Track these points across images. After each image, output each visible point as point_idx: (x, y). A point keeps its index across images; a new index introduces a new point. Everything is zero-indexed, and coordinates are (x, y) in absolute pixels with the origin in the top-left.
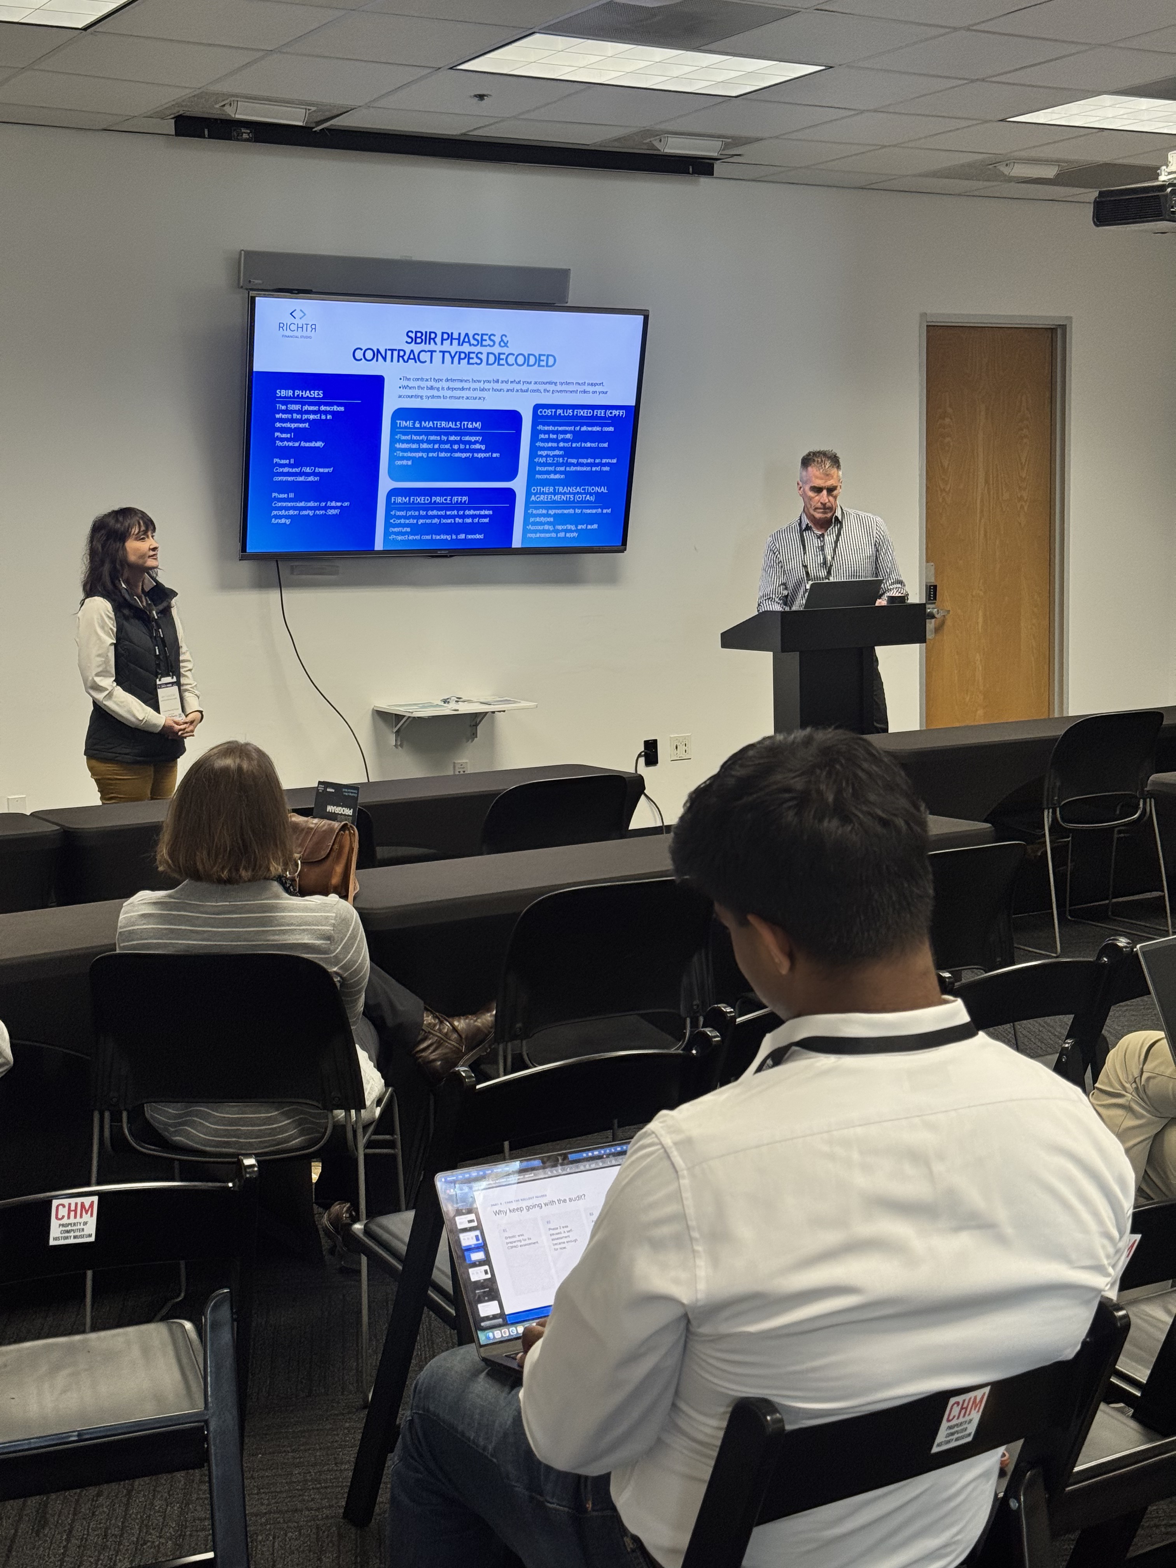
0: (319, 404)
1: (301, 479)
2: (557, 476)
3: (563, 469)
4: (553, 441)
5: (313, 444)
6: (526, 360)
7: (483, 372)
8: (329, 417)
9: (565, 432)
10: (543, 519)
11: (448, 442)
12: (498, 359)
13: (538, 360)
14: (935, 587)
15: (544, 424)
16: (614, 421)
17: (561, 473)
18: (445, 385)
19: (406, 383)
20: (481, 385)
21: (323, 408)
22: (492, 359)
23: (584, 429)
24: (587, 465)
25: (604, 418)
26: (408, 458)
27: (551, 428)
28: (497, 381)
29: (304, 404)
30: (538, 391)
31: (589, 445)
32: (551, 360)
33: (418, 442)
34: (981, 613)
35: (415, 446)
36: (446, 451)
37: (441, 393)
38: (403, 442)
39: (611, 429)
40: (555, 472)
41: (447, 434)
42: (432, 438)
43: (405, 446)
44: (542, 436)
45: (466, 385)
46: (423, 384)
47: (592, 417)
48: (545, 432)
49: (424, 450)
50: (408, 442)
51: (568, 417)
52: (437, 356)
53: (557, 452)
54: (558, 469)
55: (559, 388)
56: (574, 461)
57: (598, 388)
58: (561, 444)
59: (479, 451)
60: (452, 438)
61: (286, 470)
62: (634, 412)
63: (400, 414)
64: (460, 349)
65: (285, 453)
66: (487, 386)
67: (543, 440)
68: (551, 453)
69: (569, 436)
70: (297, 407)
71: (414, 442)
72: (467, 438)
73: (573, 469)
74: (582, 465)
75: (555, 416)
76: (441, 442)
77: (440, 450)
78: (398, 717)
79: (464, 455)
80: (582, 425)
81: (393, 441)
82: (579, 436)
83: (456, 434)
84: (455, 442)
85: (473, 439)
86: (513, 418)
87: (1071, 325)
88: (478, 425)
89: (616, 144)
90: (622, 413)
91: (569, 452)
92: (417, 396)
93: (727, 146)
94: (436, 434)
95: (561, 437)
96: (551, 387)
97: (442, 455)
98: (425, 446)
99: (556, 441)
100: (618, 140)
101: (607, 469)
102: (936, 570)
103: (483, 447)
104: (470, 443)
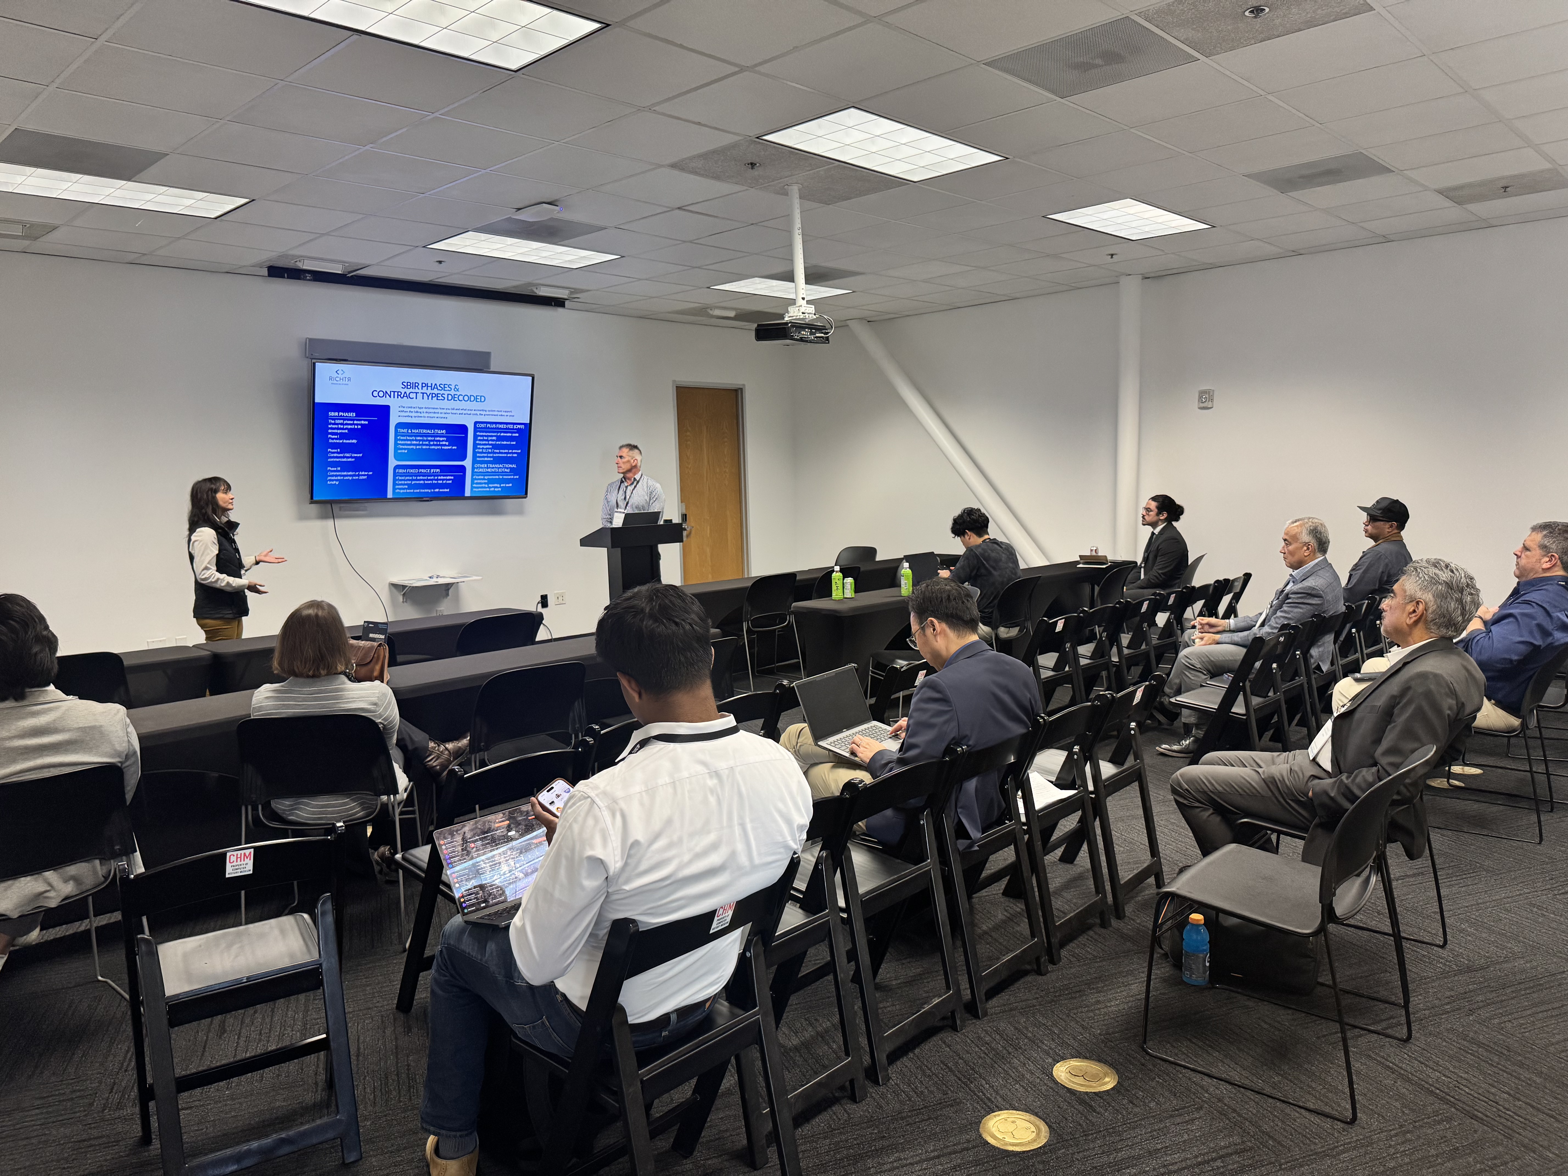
0: (353, 420)
1: (345, 460)
2: (489, 459)
3: (492, 455)
4: (485, 440)
5: (351, 441)
6: (469, 398)
7: (446, 404)
8: (359, 427)
9: (492, 436)
10: (481, 481)
11: (427, 440)
12: (453, 397)
13: (476, 399)
14: (686, 515)
15: (480, 432)
16: (519, 430)
17: (490, 457)
18: (425, 410)
19: (402, 409)
20: (445, 411)
21: (355, 422)
22: (450, 397)
23: (502, 434)
24: (505, 453)
25: (513, 429)
26: (405, 449)
27: (484, 434)
28: (454, 409)
29: (344, 420)
30: (477, 414)
31: (505, 443)
32: (483, 399)
33: (410, 440)
34: (708, 528)
35: (409, 442)
36: (426, 445)
37: (422, 415)
38: (402, 440)
39: (517, 435)
40: (487, 457)
41: (426, 436)
42: (419, 438)
43: (403, 442)
44: (479, 438)
45: (436, 411)
46: (412, 410)
47: (506, 429)
48: (481, 436)
49: (414, 445)
50: (404, 440)
51: (493, 428)
52: (420, 396)
53: (488, 447)
54: (489, 455)
55: (488, 413)
56: (498, 451)
57: (509, 414)
58: (490, 442)
59: (445, 445)
60: (429, 438)
61: (335, 455)
62: (529, 426)
63: (399, 425)
64: (432, 392)
65: (334, 446)
66: (448, 411)
67: (480, 440)
68: (485, 447)
69: (494, 438)
70: (341, 421)
71: (408, 440)
72: (438, 439)
73: (497, 455)
74: (502, 453)
75: (486, 428)
76: (423, 440)
77: (423, 445)
78: (404, 587)
79: (436, 448)
80: (501, 432)
81: (396, 440)
82: (499, 438)
83: (432, 436)
84: (432, 441)
85: (441, 439)
86: (463, 429)
87: (745, 388)
88: (444, 431)
89: (513, 289)
90: (522, 427)
91: (495, 447)
92: (408, 416)
93: (572, 293)
94: (421, 436)
95: (490, 438)
96: (484, 413)
97: (424, 447)
98: (415, 442)
99: (487, 440)
100: (514, 287)
101: (515, 455)
102: (686, 506)
103: (447, 443)
104: (439, 441)
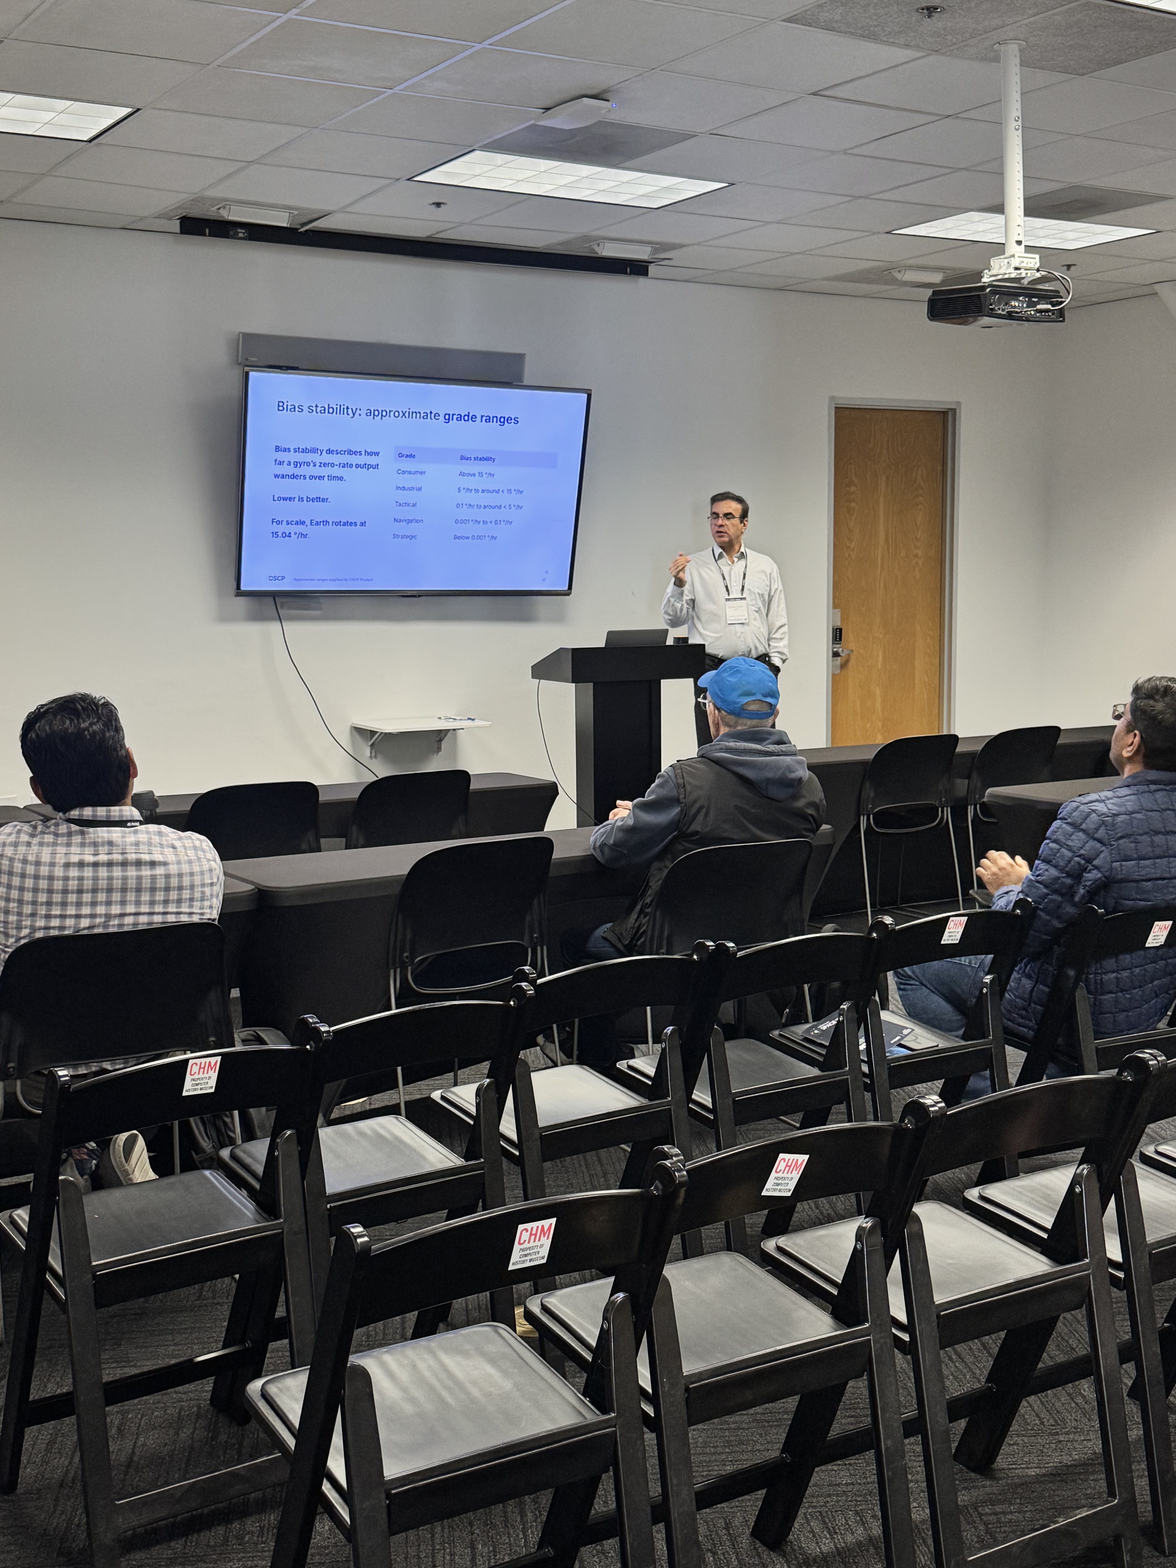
14: (841, 630)
34: (880, 653)
78: (373, 733)
87: (960, 409)
89: (561, 248)
100: (562, 244)
102: (842, 615)
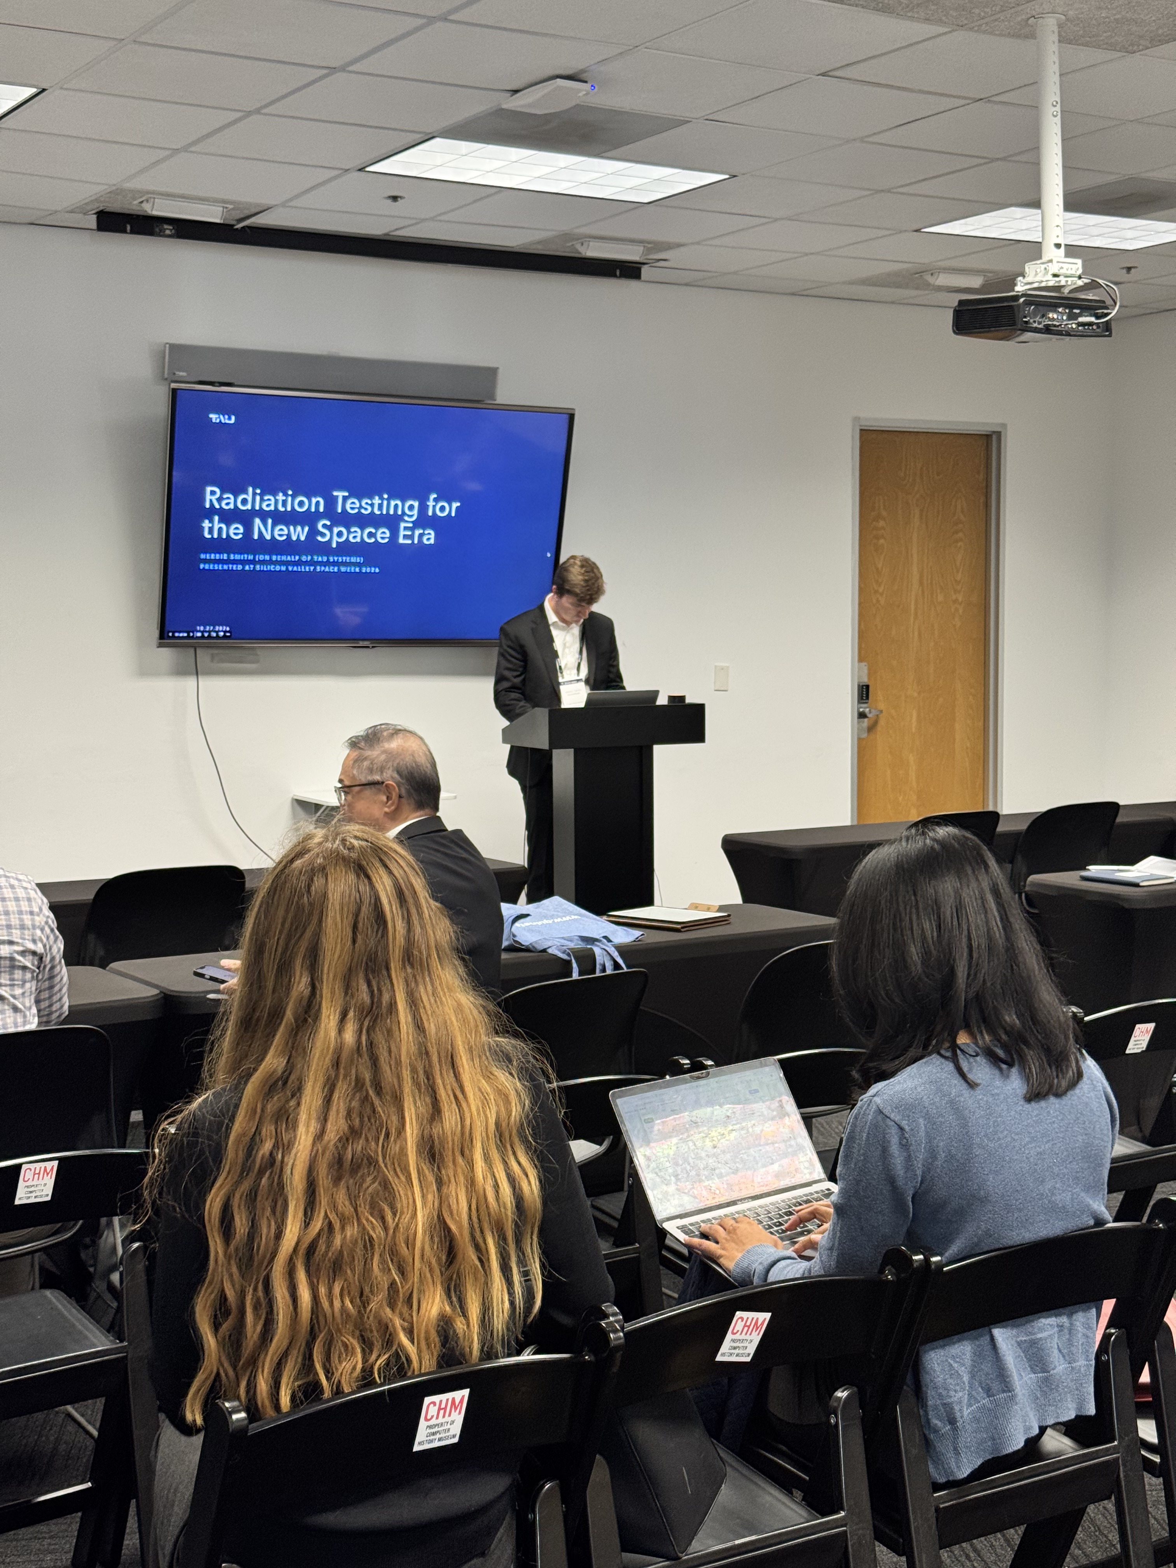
14: (868, 687)
78: (317, 807)
87: (1006, 432)
89: (540, 247)
93: (649, 251)
100: (539, 242)
102: (869, 669)
